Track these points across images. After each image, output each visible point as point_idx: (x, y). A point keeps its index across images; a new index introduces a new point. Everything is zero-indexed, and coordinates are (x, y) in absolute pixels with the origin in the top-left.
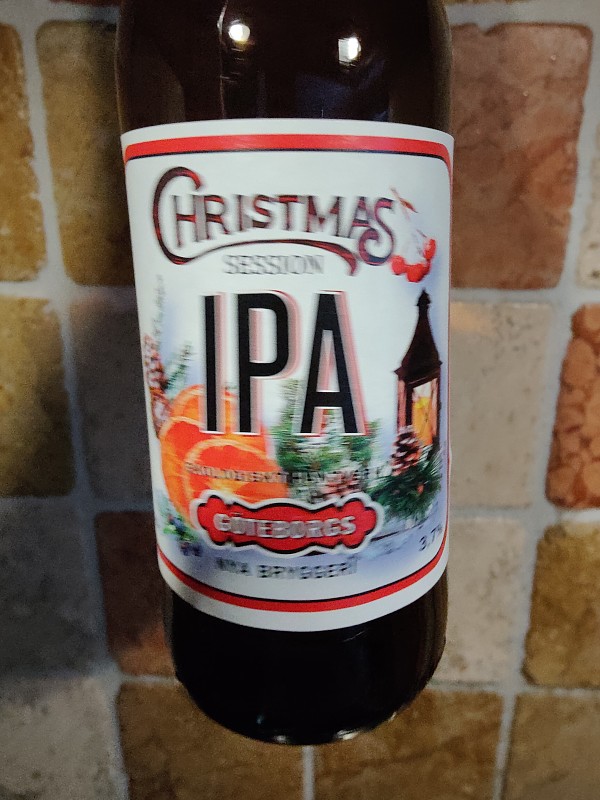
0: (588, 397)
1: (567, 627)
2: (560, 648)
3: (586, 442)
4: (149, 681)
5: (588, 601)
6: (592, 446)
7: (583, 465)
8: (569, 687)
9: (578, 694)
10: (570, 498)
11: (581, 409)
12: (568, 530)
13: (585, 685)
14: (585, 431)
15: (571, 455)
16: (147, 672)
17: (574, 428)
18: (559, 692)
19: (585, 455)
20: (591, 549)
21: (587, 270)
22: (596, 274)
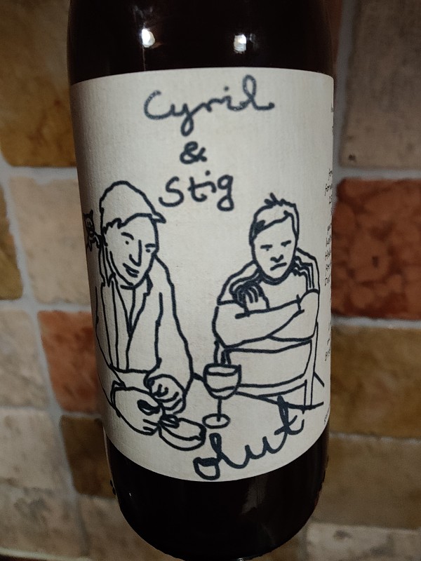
1: (346, 396)
5: (358, 378)
6: (356, 275)
7: (350, 289)
8: (349, 433)
9: (355, 438)
10: (341, 309)
11: (347, 251)
13: (359, 432)
14: (350, 265)
18: (342, 436)
19: (351, 282)
20: (359, 344)
21: (347, 155)
22: (352, 158)
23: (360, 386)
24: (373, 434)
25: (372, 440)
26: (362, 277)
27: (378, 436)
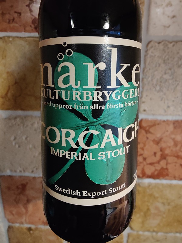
0: (145, 145)
1: (142, 214)
2: (140, 220)
3: (145, 159)
4: (17, 225)
5: (148, 206)
6: (147, 160)
7: (144, 166)
8: (144, 231)
9: (147, 234)
10: (141, 175)
11: (143, 149)
12: (141, 185)
13: (148, 231)
14: (144, 156)
15: (141, 163)
16: (16, 223)
17: (141, 155)
18: (141, 233)
19: (145, 163)
20: (148, 190)
21: (142, 109)
23: (148, 209)
24: (154, 231)
25: (154, 234)
26: (149, 161)
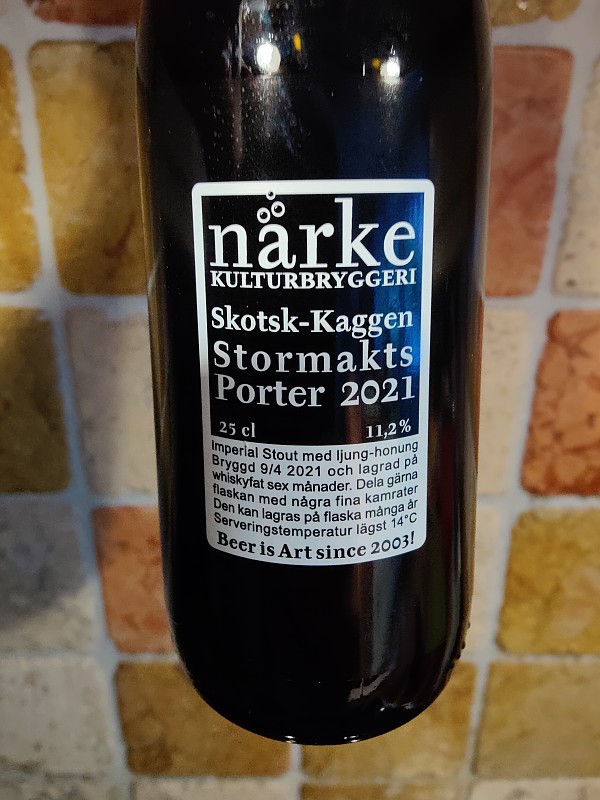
0: (561, 394)
1: (538, 602)
2: (531, 621)
3: (558, 436)
5: (557, 578)
6: (565, 438)
7: (555, 457)
8: (538, 654)
9: (548, 661)
10: (542, 487)
11: (554, 406)
12: (540, 515)
14: (558, 426)
15: (545, 449)
17: (548, 424)
19: (557, 448)
20: (560, 532)
21: (562, 279)
22: (571, 283)
23: (558, 589)
24: (570, 652)
25: (569, 661)
26: (571, 441)
27: (576, 655)
